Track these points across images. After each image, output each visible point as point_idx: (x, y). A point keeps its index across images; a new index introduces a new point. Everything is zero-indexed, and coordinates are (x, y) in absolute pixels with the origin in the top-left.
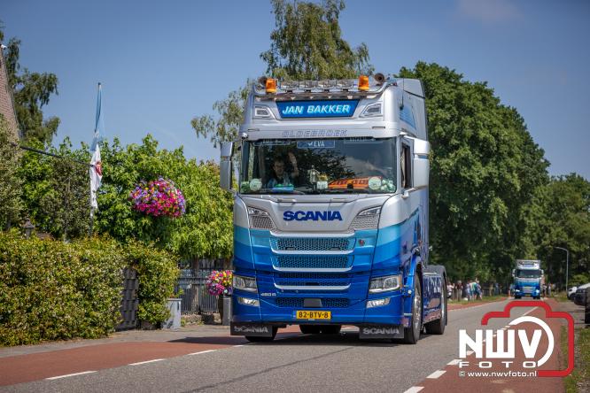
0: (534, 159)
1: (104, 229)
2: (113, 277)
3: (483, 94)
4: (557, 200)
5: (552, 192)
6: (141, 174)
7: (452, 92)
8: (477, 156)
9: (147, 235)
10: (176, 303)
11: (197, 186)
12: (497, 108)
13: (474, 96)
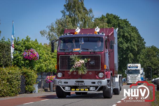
0: (141, 41)
1: (15, 64)
2: (18, 78)
3: (126, 23)
4: (148, 53)
5: (147, 51)
6: (26, 48)
7: (117, 22)
8: (125, 41)
9: (28, 65)
10: (36, 86)
11: (42, 51)
12: (130, 27)
13: (123, 23)
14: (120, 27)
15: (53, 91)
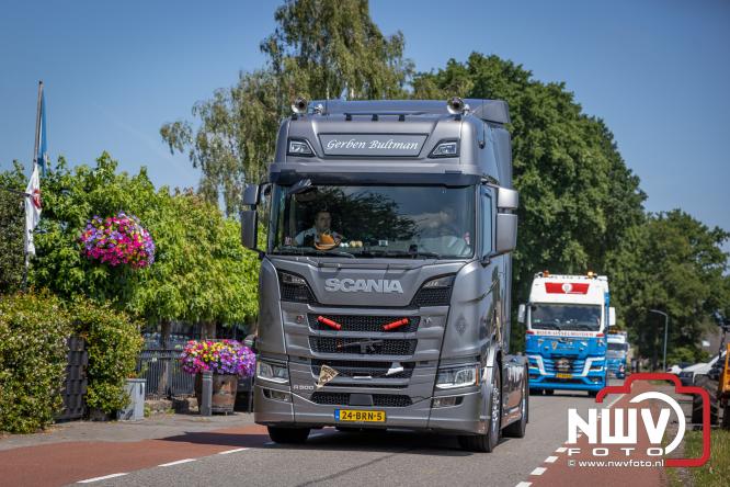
0: (626, 189)
1: (42, 282)
2: (54, 348)
3: (560, 100)
4: (654, 245)
5: (648, 235)
6: (95, 208)
7: (516, 95)
8: (549, 183)
9: (100, 290)
10: (138, 385)
11: (170, 224)
12: (578, 119)
13: (546, 101)
14: (532, 120)
15: (215, 413)
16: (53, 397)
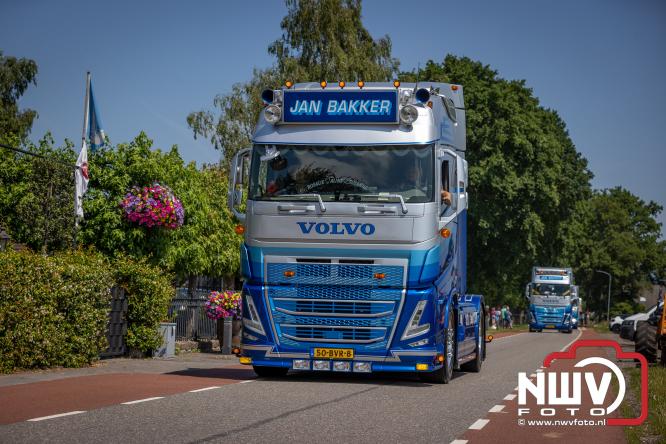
0: (576, 169)
1: (88, 241)
2: (100, 296)
3: (521, 94)
4: (599, 216)
5: (594, 208)
6: (134, 179)
7: (485, 90)
8: (512, 164)
9: (138, 248)
10: (170, 328)
11: (197, 193)
13: (509, 96)
14: (498, 112)
16: (98, 338)
